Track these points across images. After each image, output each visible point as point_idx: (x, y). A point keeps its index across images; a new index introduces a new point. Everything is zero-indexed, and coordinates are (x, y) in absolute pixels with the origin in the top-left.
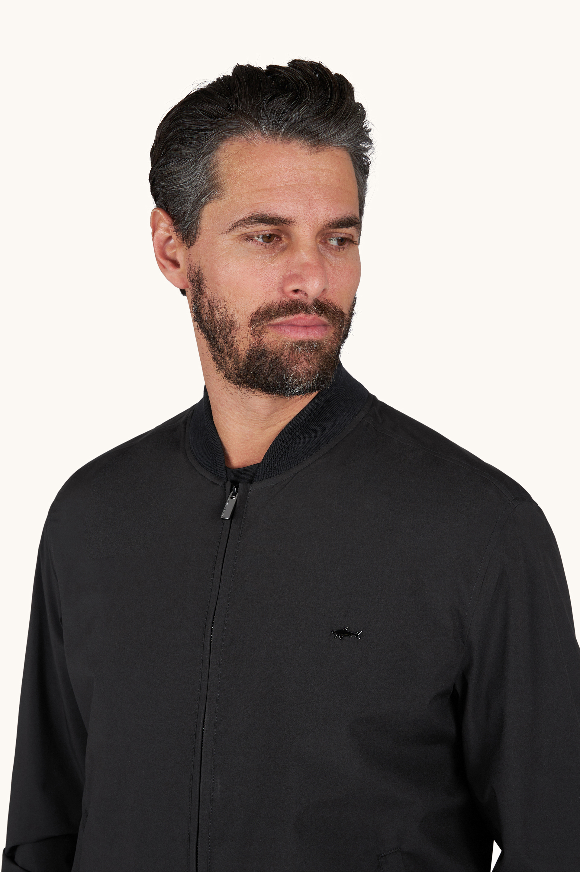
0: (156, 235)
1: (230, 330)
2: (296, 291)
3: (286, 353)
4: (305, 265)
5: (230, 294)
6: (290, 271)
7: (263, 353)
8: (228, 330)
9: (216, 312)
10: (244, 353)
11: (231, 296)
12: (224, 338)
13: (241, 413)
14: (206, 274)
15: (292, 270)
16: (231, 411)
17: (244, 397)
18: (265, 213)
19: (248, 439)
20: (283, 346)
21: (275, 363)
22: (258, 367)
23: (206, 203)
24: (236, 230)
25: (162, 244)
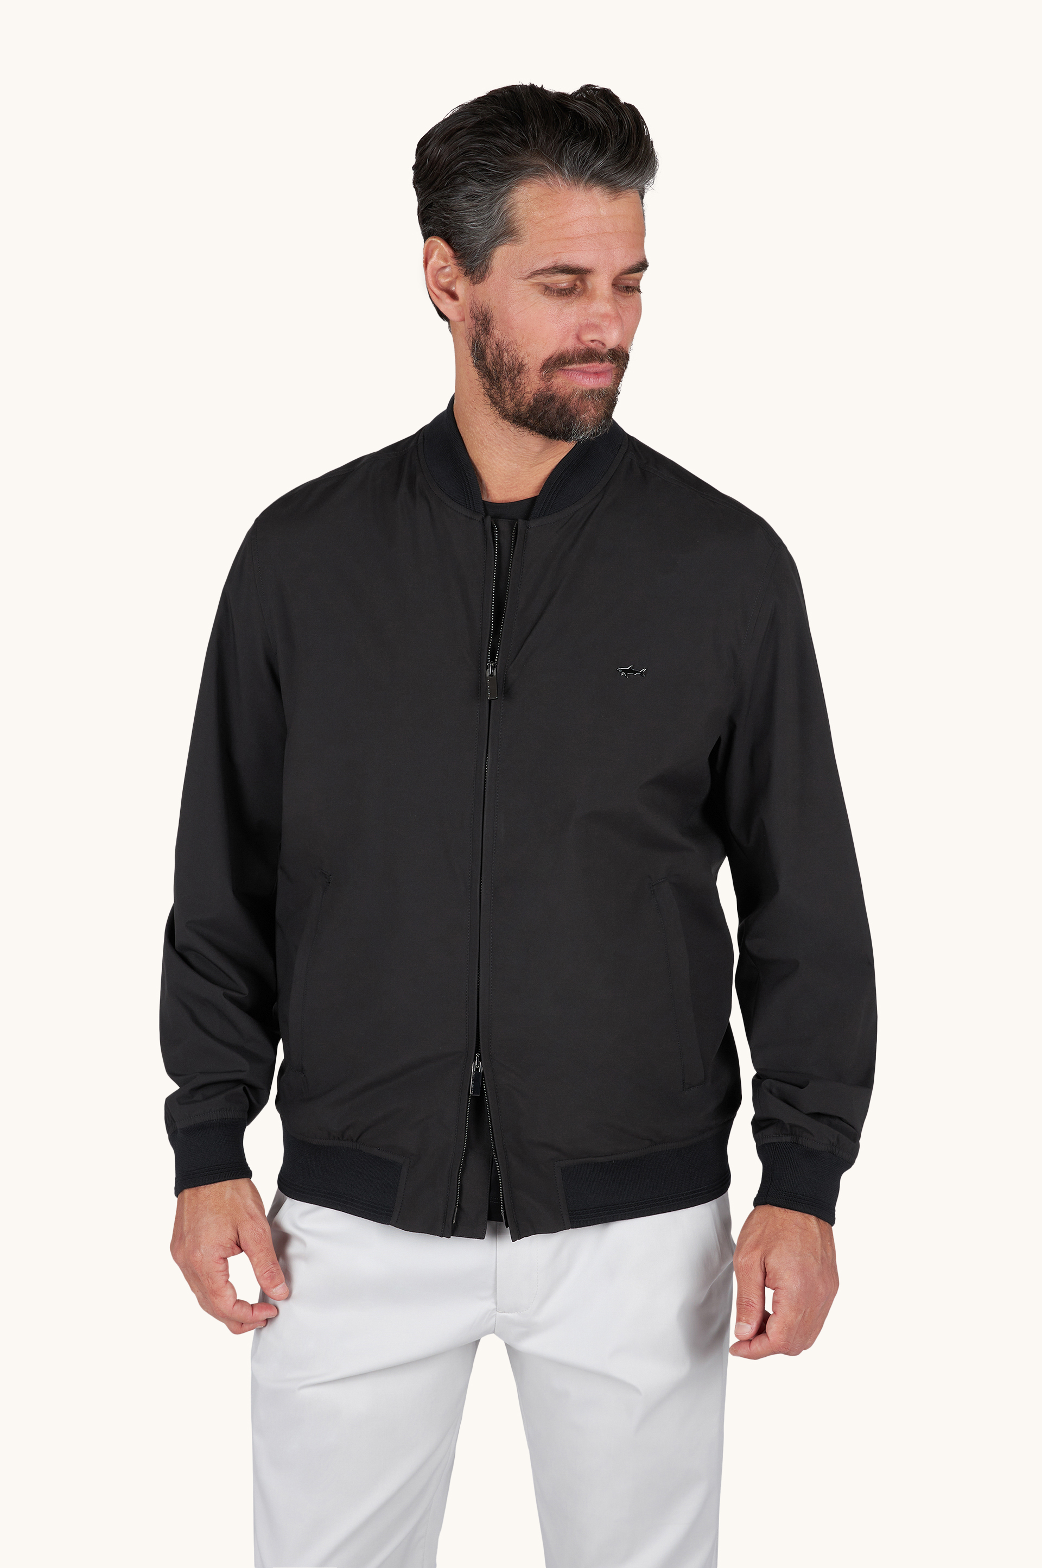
0: (430, 263)
1: (519, 372)
2: (593, 341)
3: (575, 399)
4: (605, 316)
5: (523, 338)
6: (588, 319)
7: (552, 398)
8: (516, 372)
9: (506, 354)
10: (530, 396)
11: (524, 340)
12: (510, 380)
13: (511, 449)
14: (496, 315)
15: (589, 318)
16: (499, 447)
17: (519, 436)
18: (567, 263)
19: (515, 476)
20: (573, 393)
21: (563, 410)
22: (546, 412)
23: (501, 244)
24: (536, 278)
25: (435, 272)
